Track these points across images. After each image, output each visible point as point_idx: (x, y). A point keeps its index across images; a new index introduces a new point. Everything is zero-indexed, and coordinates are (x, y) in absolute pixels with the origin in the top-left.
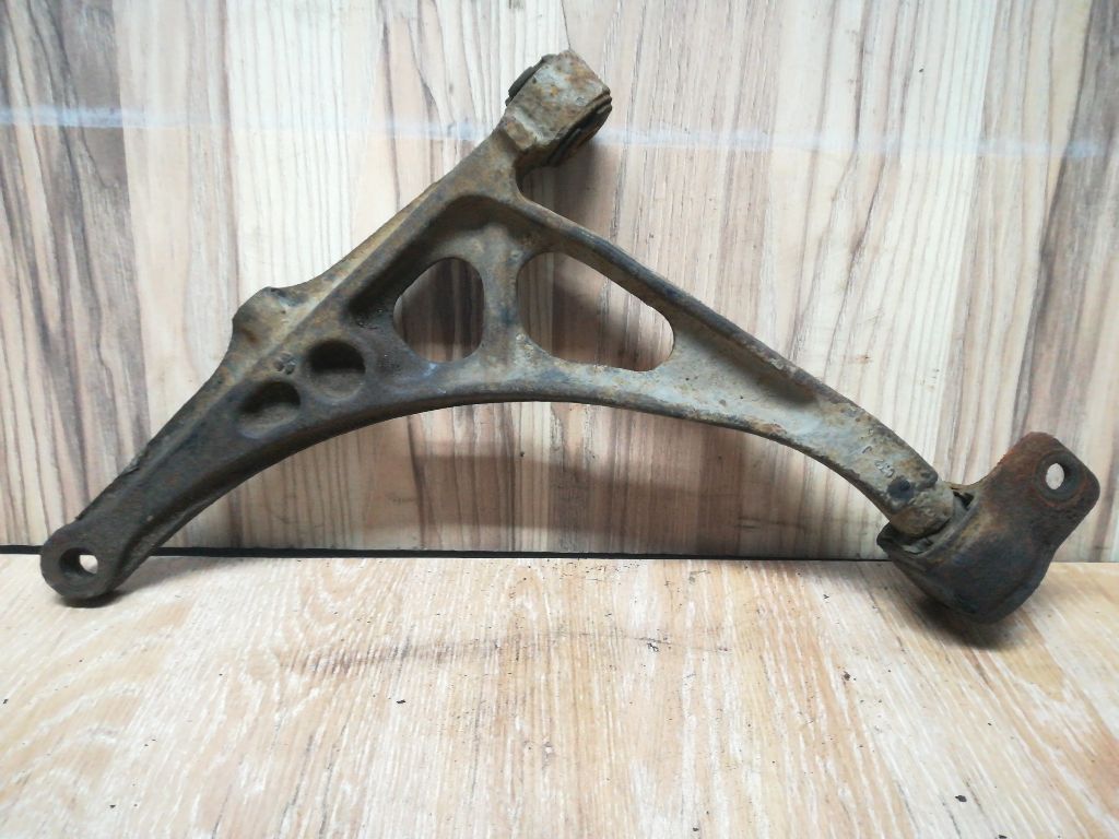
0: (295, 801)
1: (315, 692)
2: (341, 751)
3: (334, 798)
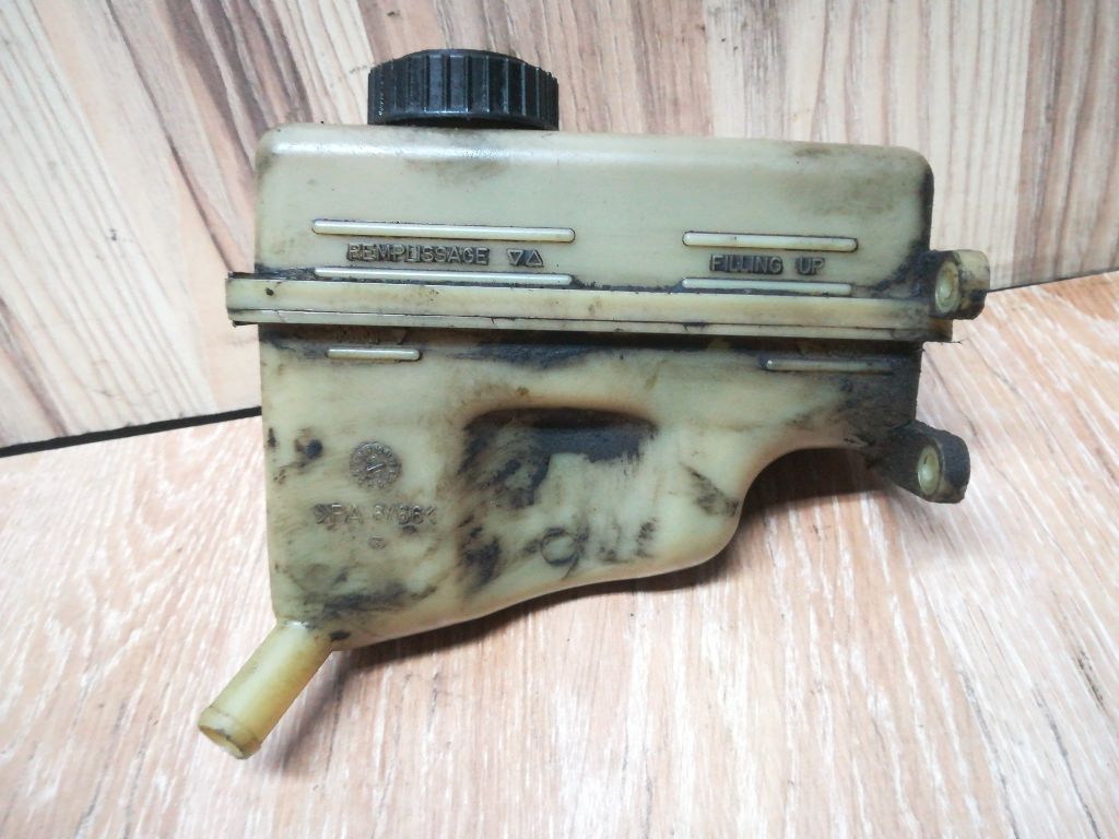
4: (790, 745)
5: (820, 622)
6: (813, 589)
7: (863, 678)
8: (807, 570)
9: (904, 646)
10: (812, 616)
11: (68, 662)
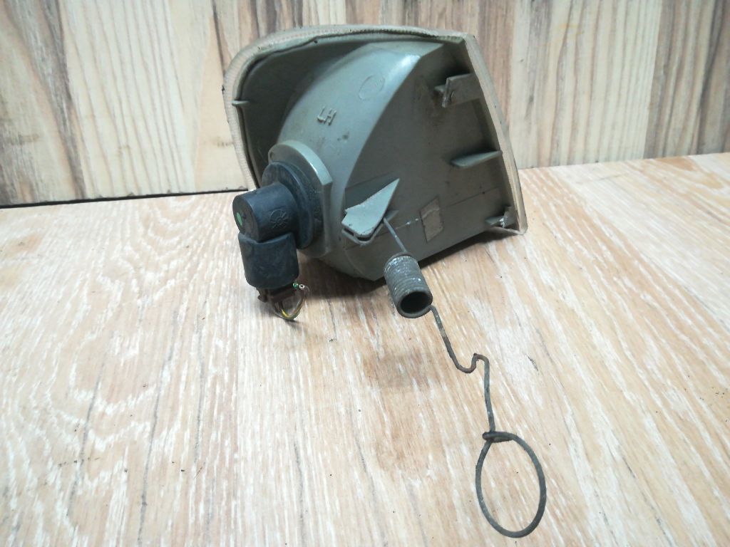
0: (170, 358)
1: (171, 283)
2: (207, 319)
3: (208, 352)
4: (608, 313)
5: (601, 269)
6: (592, 259)
7: (634, 289)
8: (585, 252)
9: (649, 277)
10: (597, 268)
11: (123, 294)
